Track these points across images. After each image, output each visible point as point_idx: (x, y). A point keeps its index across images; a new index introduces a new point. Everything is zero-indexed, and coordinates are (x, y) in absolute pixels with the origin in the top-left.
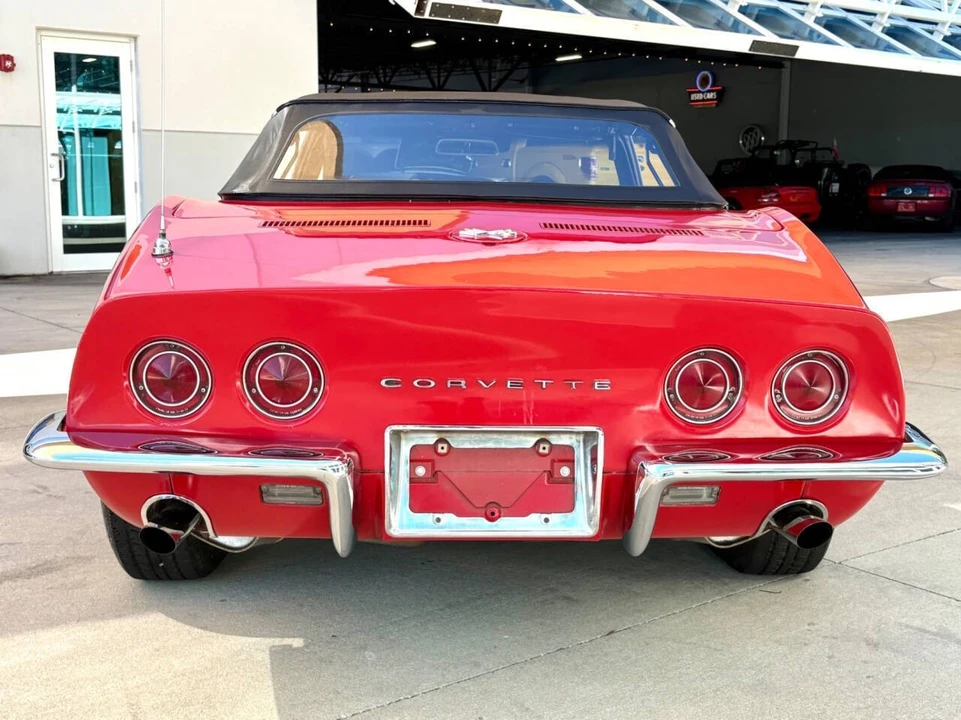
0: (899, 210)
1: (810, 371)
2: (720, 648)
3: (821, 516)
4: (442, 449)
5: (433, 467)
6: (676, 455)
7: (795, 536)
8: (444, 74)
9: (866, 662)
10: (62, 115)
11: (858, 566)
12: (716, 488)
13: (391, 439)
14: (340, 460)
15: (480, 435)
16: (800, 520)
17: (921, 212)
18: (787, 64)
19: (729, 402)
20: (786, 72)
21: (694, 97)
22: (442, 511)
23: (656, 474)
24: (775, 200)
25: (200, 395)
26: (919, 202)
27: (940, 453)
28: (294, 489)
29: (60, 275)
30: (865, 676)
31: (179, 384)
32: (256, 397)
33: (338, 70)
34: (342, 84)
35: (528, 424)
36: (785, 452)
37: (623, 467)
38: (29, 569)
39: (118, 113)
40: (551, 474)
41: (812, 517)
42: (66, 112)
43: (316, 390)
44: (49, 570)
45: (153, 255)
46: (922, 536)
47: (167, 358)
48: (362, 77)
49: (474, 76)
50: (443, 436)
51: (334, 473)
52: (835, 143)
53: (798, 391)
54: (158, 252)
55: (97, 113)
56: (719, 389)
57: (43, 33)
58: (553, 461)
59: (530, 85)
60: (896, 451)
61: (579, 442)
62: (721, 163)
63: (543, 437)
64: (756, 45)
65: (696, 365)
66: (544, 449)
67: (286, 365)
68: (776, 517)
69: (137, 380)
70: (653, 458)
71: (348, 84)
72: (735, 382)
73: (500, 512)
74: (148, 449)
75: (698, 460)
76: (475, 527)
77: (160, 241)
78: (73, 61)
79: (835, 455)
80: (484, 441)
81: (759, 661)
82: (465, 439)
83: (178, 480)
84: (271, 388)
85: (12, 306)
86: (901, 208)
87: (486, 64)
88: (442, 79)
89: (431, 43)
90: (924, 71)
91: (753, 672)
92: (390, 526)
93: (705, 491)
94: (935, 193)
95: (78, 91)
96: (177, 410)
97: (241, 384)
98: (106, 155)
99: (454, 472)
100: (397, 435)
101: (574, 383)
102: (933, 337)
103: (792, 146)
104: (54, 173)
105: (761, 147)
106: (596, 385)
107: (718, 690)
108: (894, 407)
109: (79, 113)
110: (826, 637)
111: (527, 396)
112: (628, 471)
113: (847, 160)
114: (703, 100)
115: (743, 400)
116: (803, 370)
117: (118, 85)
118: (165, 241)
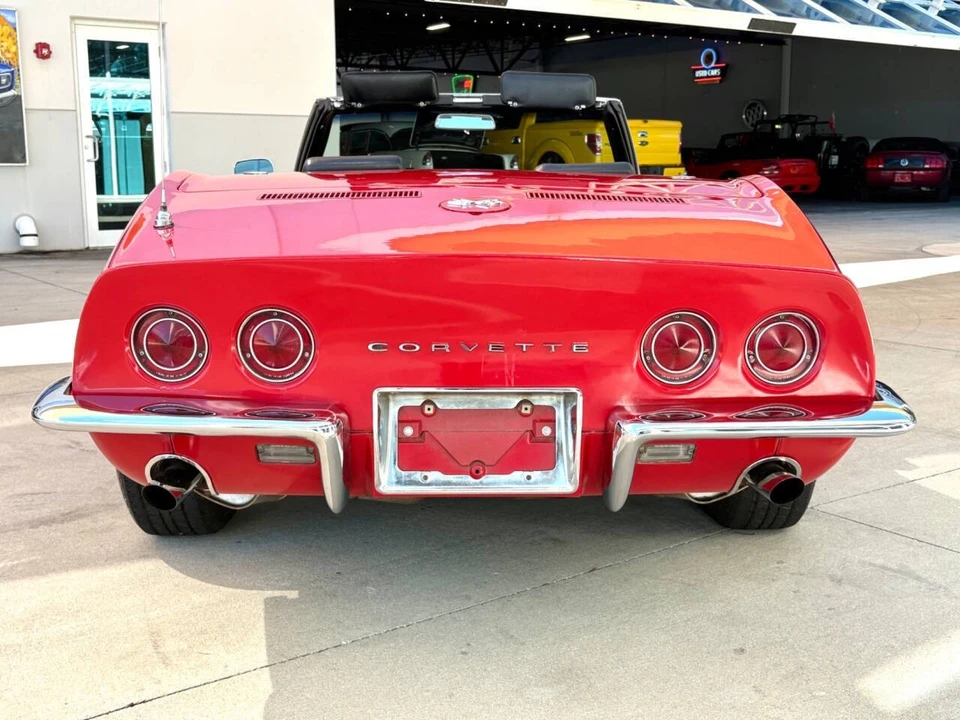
0: (896, 181)
1: (783, 332)
2: (693, 582)
3: (794, 472)
4: (429, 410)
5: (420, 427)
6: (653, 414)
7: (768, 492)
8: (458, 56)
9: (829, 596)
10: (98, 99)
11: (829, 511)
12: (692, 446)
13: (379, 400)
14: (330, 420)
15: (465, 397)
16: (774, 476)
17: (917, 183)
18: (789, 41)
19: (703, 364)
20: (787, 49)
21: (699, 74)
22: (429, 470)
23: (631, 434)
24: (776, 172)
25: (197, 360)
26: (915, 172)
27: (910, 412)
28: (286, 449)
29: (95, 250)
30: (826, 608)
31: (177, 349)
32: (250, 362)
33: (358, 53)
34: (361, 66)
35: (510, 386)
36: (760, 411)
37: (601, 426)
38: (62, 515)
39: (148, 97)
40: (533, 434)
41: (786, 473)
42: (102, 97)
43: (307, 354)
44: (80, 516)
45: (155, 228)
46: (892, 483)
47: (165, 323)
48: (381, 59)
49: (487, 57)
50: (430, 397)
51: (324, 433)
52: (834, 116)
53: (771, 352)
54: (160, 224)
55: (131, 97)
56: (694, 351)
57: (77, 22)
58: (535, 422)
59: (540, 64)
60: (867, 409)
61: (559, 402)
62: (725, 137)
63: (525, 398)
64: (754, 23)
65: (672, 327)
66: (526, 410)
67: (279, 331)
68: (752, 473)
69: (138, 346)
70: (629, 417)
71: (368, 66)
72: (709, 344)
73: (484, 470)
74: (149, 411)
75: (676, 418)
76: (462, 485)
77: (161, 214)
78: (107, 48)
79: (807, 414)
80: (469, 402)
81: (729, 596)
82: (451, 401)
83: (180, 440)
84: (264, 353)
85: (52, 279)
86: (898, 179)
87: (498, 45)
88: (457, 60)
89: (445, 26)
90: (919, 45)
91: (723, 605)
92: (380, 483)
93: (681, 449)
94: (930, 163)
95: (112, 76)
96: (176, 374)
97: (236, 348)
98: (139, 137)
99: (441, 432)
100: (385, 397)
101: (553, 346)
102: (921, 301)
103: (792, 121)
104: (89, 154)
105: (763, 121)
106: (575, 348)
107: (689, 620)
108: (864, 368)
109: (113, 97)
110: (793, 574)
111: (509, 358)
112: (606, 430)
113: (846, 132)
114: (708, 77)
115: (717, 361)
116: (775, 330)
117: (148, 71)
118: (166, 213)
